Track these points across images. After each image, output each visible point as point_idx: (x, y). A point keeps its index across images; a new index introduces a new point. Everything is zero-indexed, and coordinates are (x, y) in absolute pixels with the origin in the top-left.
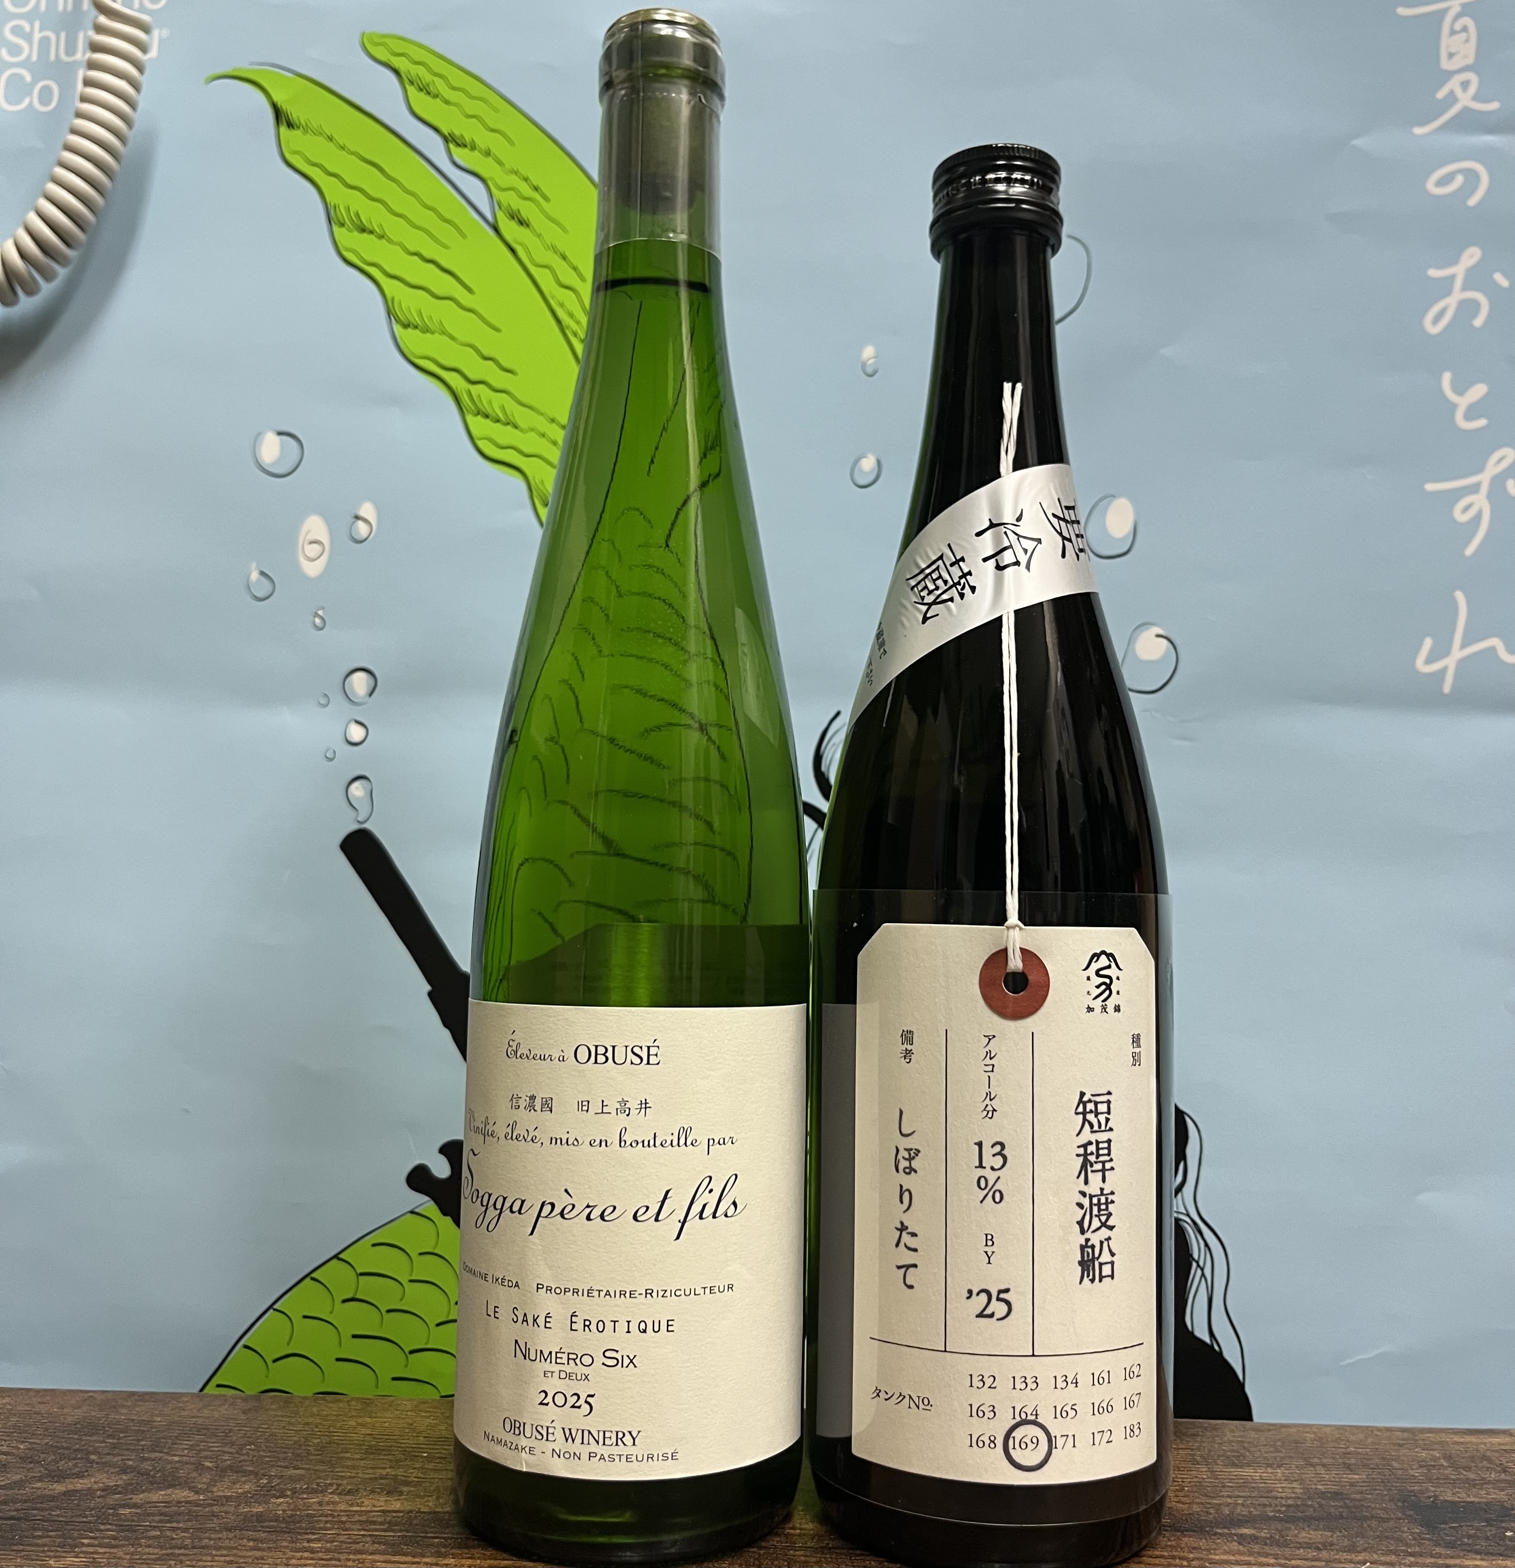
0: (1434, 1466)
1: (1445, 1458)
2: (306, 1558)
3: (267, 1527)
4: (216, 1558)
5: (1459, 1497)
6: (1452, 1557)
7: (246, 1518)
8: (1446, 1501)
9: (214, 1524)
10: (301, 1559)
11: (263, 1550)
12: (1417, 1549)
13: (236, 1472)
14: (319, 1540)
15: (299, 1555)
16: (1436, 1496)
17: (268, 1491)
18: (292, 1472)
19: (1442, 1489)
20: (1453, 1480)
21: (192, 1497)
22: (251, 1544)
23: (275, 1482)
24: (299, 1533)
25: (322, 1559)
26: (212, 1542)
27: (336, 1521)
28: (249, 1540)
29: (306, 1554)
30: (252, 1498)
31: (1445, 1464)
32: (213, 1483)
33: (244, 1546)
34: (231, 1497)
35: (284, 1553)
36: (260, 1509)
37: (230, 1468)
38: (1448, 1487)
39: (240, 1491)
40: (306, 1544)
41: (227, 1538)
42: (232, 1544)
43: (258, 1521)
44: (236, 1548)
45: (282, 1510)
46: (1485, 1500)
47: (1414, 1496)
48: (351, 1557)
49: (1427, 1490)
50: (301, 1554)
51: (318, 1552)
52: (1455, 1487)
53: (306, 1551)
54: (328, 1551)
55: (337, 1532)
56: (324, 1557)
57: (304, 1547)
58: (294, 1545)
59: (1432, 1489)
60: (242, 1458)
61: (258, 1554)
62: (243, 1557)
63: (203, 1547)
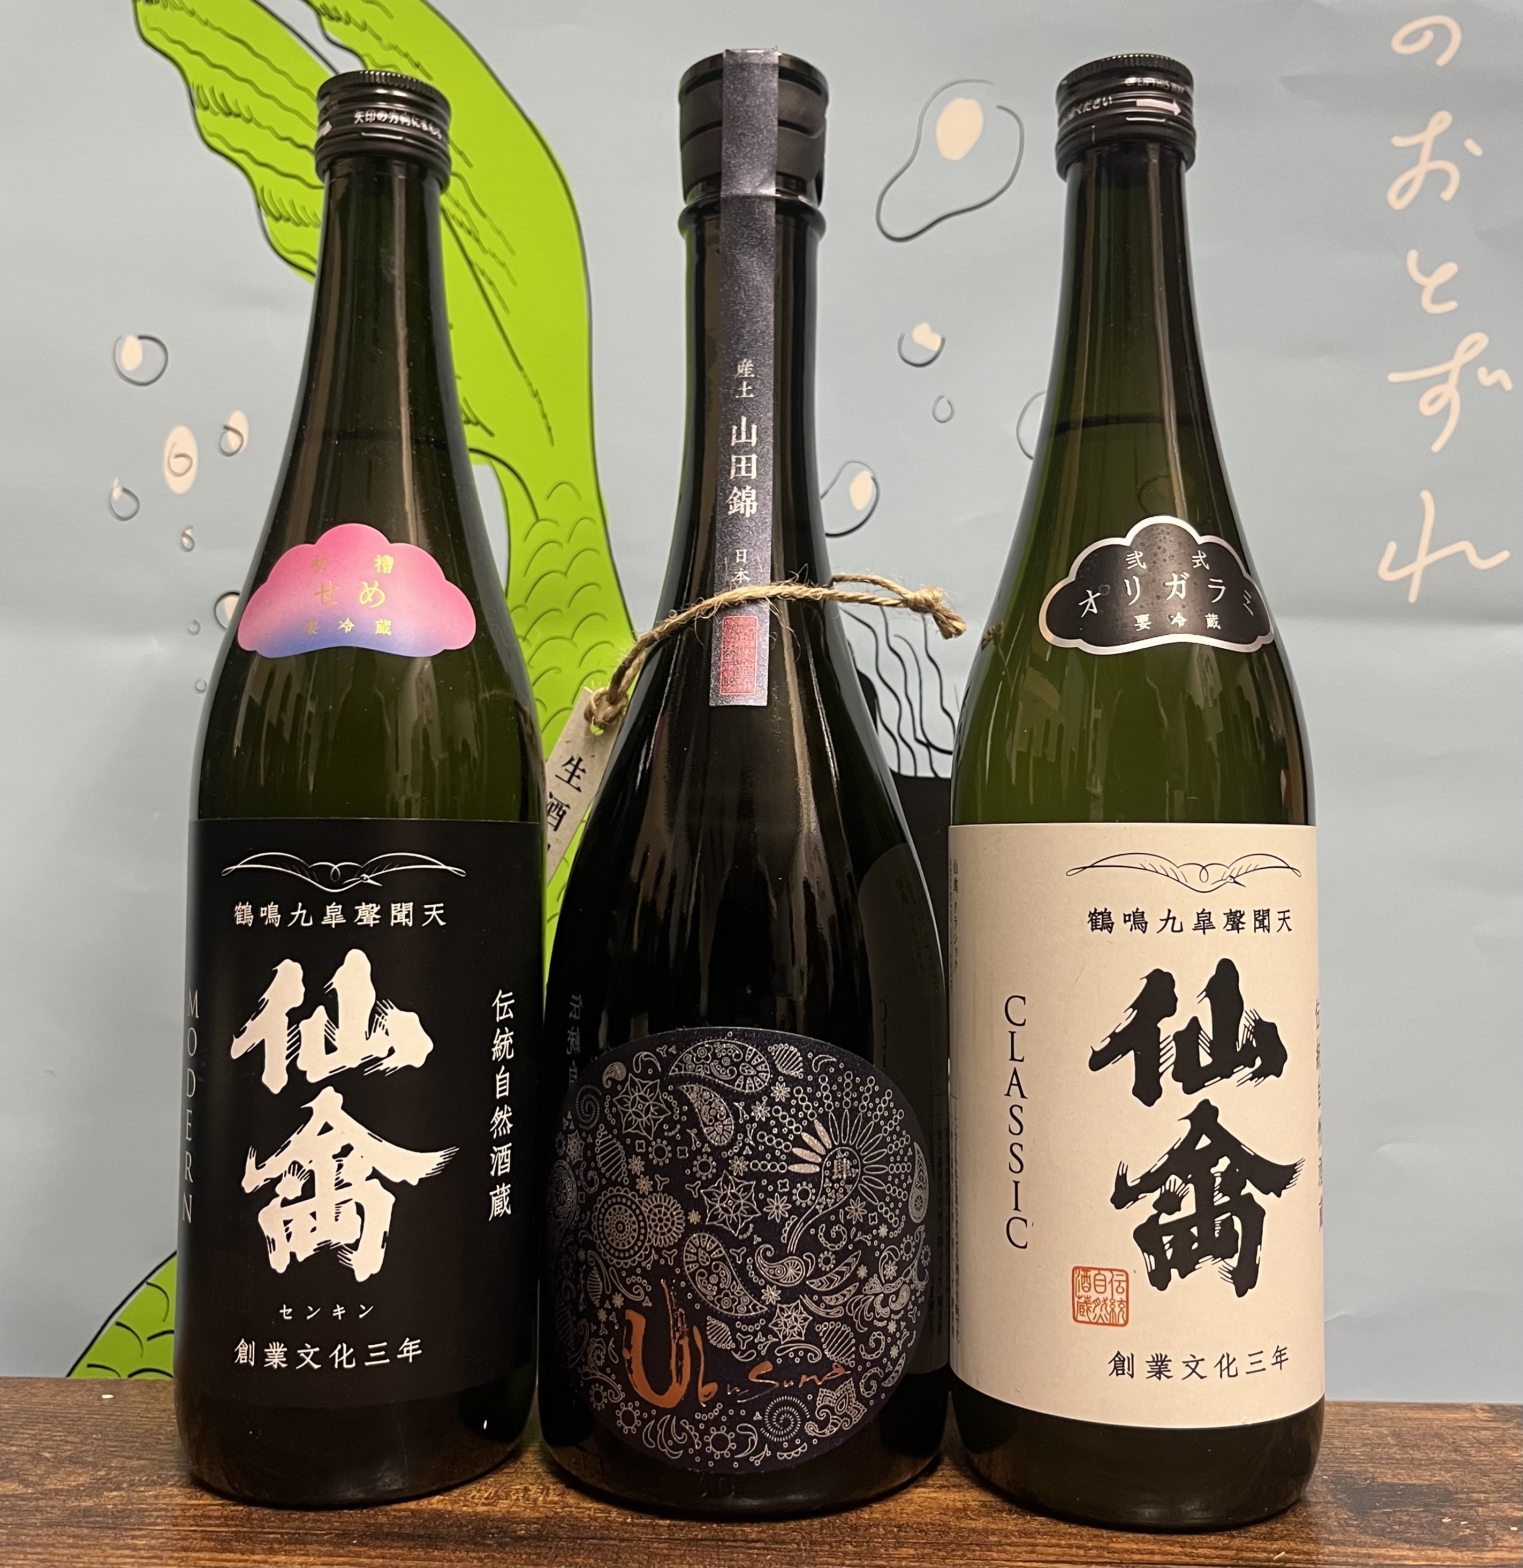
0: (1379, 1445)
1: (1393, 1435)
2: (127, 1556)
3: (92, 1523)
4: (29, 1556)
5: (1399, 1479)
6: (1377, 1547)
7: (72, 1512)
8: (1384, 1483)
9: (37, 1519)
10: (121, 1556)
11: (83, 1547)
12: (1339, 1537)
13: (75, 1463)
14: (144, 1536)
15: (119, 1552)
16: (1374, 1478)
17: (104, 1484)
18: (135, 1463)
19: (1383, 1470)
20: (1397, 1460)
21: (21, 1489)
22: (71, 1541)
23: (114, 1473)
24: (126, 1530)
25: (143, 1558)
26: (28, 1539)
27: (166, 1516)
28: (69, 1537)
29: (127, 1552)
30: (83, 1491)
31: (1392, 1442)
32: (47, 1474)
33: (64, 1543)
34: (62, 1490)
35: (104, 1551)
36: (90, 1503)
37: (70, 1459)
38: (1390, 1469)
39: (73, 1484)
40: (130, 1541)
41: (46, 1535)
42: (51, 1541)
43: (84, 1516)
44: (53, 1545)
45: (115, 1505)
46: (1426, 1483)
47: (1351, 1477)
48: (176, 1555)
49: (1366, 1471)
50: (122, 1552)
51: (140, 1549)
52: (1397, 1468)
53: (128, 1549)
54: (152, 1548)
55: (167, 1527)
56: (146, 1555)
57: (126, 1544)
58: (116, 1542)
59: (1370, 1469)
60: (84, 1448)
61: (75, 1551)
62: (58, 1555)
63: (18, 1545)
